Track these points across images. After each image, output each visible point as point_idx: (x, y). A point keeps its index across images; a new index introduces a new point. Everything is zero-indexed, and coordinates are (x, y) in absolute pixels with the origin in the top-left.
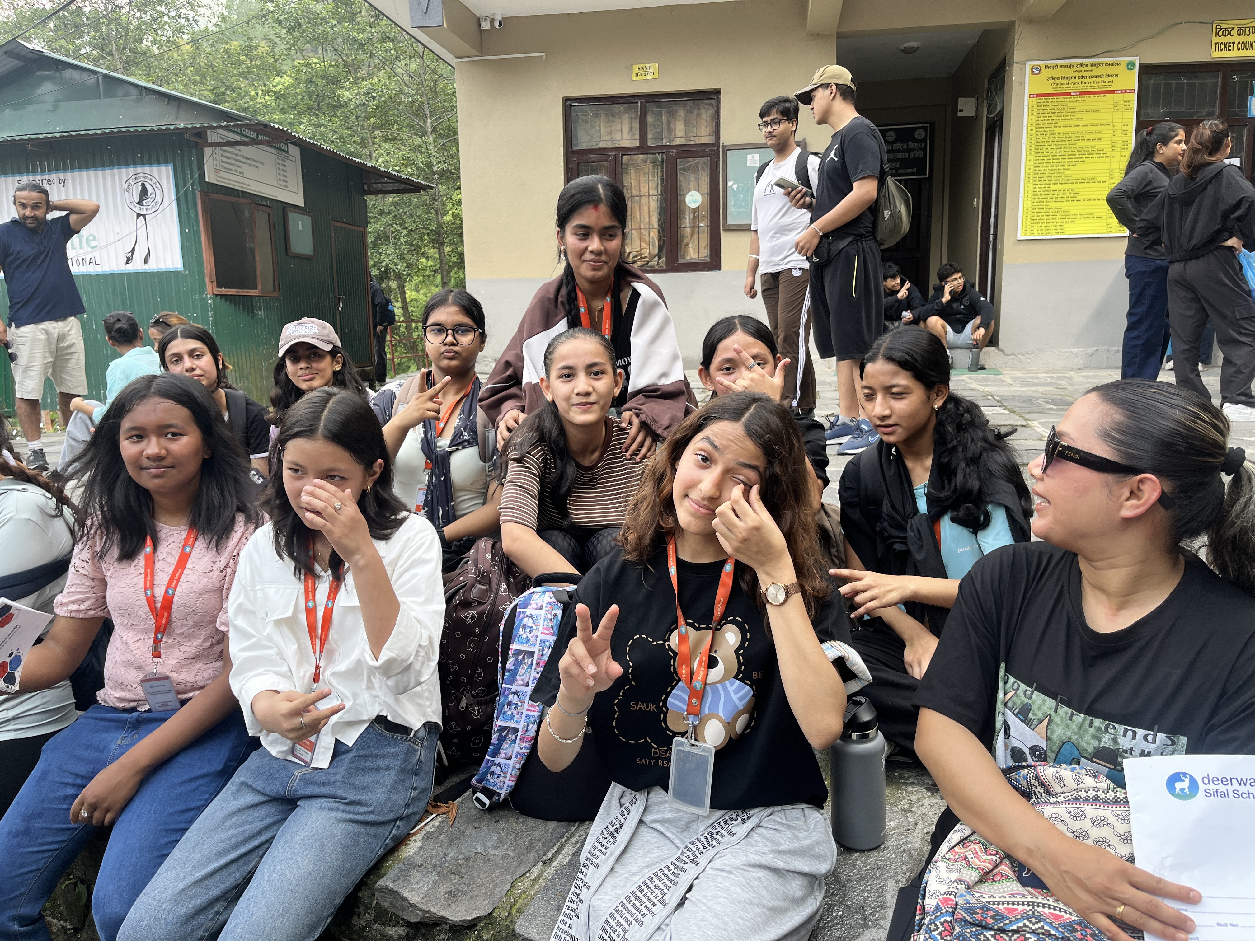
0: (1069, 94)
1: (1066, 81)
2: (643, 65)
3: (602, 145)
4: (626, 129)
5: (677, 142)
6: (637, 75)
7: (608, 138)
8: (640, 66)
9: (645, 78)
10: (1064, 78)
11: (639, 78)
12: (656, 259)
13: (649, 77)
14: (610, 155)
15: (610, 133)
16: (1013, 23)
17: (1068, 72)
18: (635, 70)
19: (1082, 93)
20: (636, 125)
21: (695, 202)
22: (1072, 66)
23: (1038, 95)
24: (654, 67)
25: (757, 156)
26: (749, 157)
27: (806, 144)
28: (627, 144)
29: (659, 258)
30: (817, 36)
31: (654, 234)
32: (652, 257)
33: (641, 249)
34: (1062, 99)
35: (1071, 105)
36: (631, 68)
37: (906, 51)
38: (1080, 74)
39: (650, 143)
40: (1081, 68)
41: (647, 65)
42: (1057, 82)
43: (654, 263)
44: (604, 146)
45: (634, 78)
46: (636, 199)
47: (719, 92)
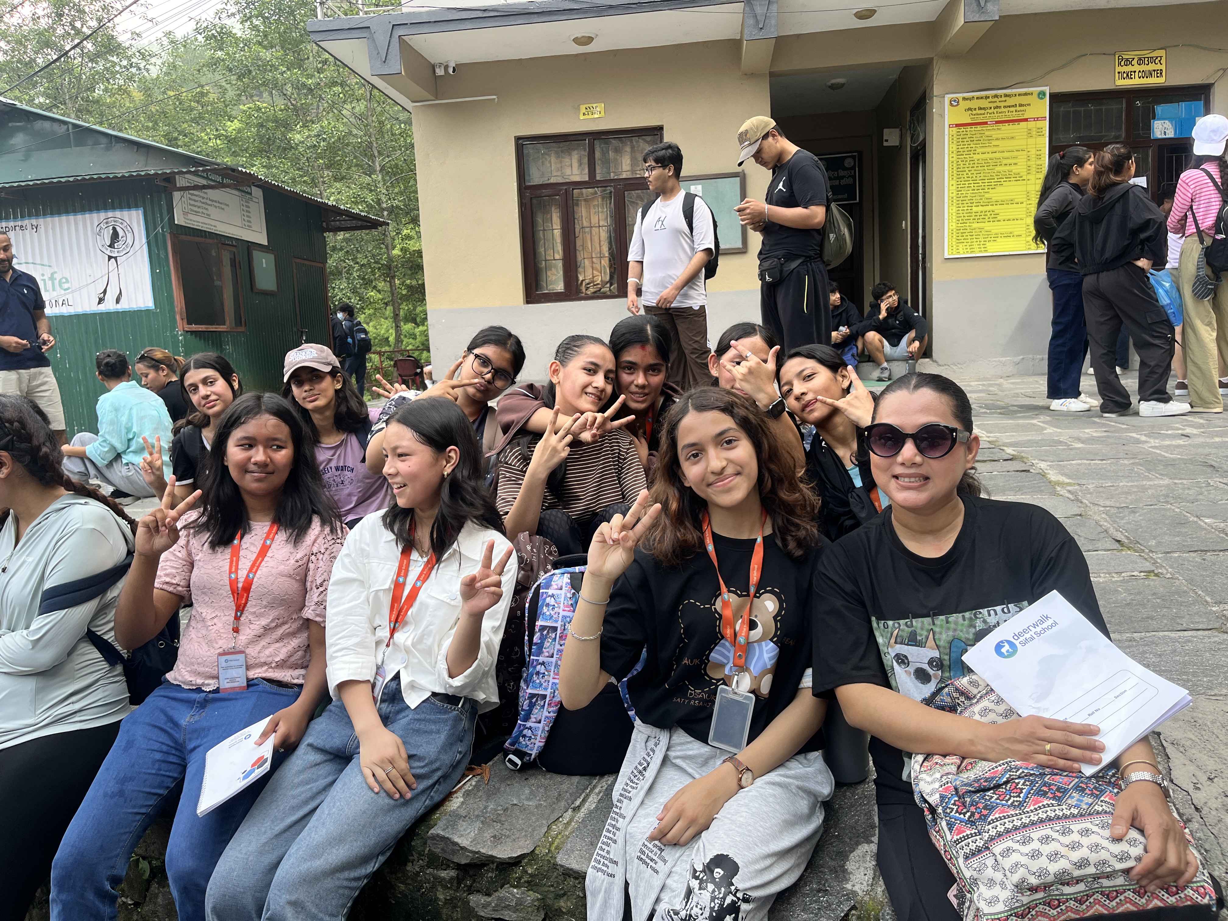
0: (986, 123)
1: (982, 112)
2: (590, 105)
3: (553, 180)
4: (575, 164)
5: (624, 176)
6: (584, 114)
7: (559, 174)
8: (587, 106)
9: (592, 117)
10: (980, 109)
11: (586, 117)
12: (608, 285)
13: (596, 116)
14: (561, 190)
15: (560, 167)
16: (932, 59)
17: (984, 103)
18: (583, 109)
19: (997, 122)
20: (586, 160)
22: (987, 97)
23: (957, 125)
24: (600, 107)
25: (699, 187)
26: (692, 188)
27: (744, 174)
28: (577, 179)
29: (611, 285)
30: (751, 75)
31: (605, 262)
32: (604, 284)
33: (593, 277)
34: (979, 128)
35: (987, 133)
36: (578, 109)
37: (833, 87)
38: (995, 105)
39: (599, 177)
40: (996, 99)
41: (594, 105)
42: (974, 112)
43: (606, 289)
44: (557, 181)
45: (582, 117)
46: (587, 230)
47: (660, 128)
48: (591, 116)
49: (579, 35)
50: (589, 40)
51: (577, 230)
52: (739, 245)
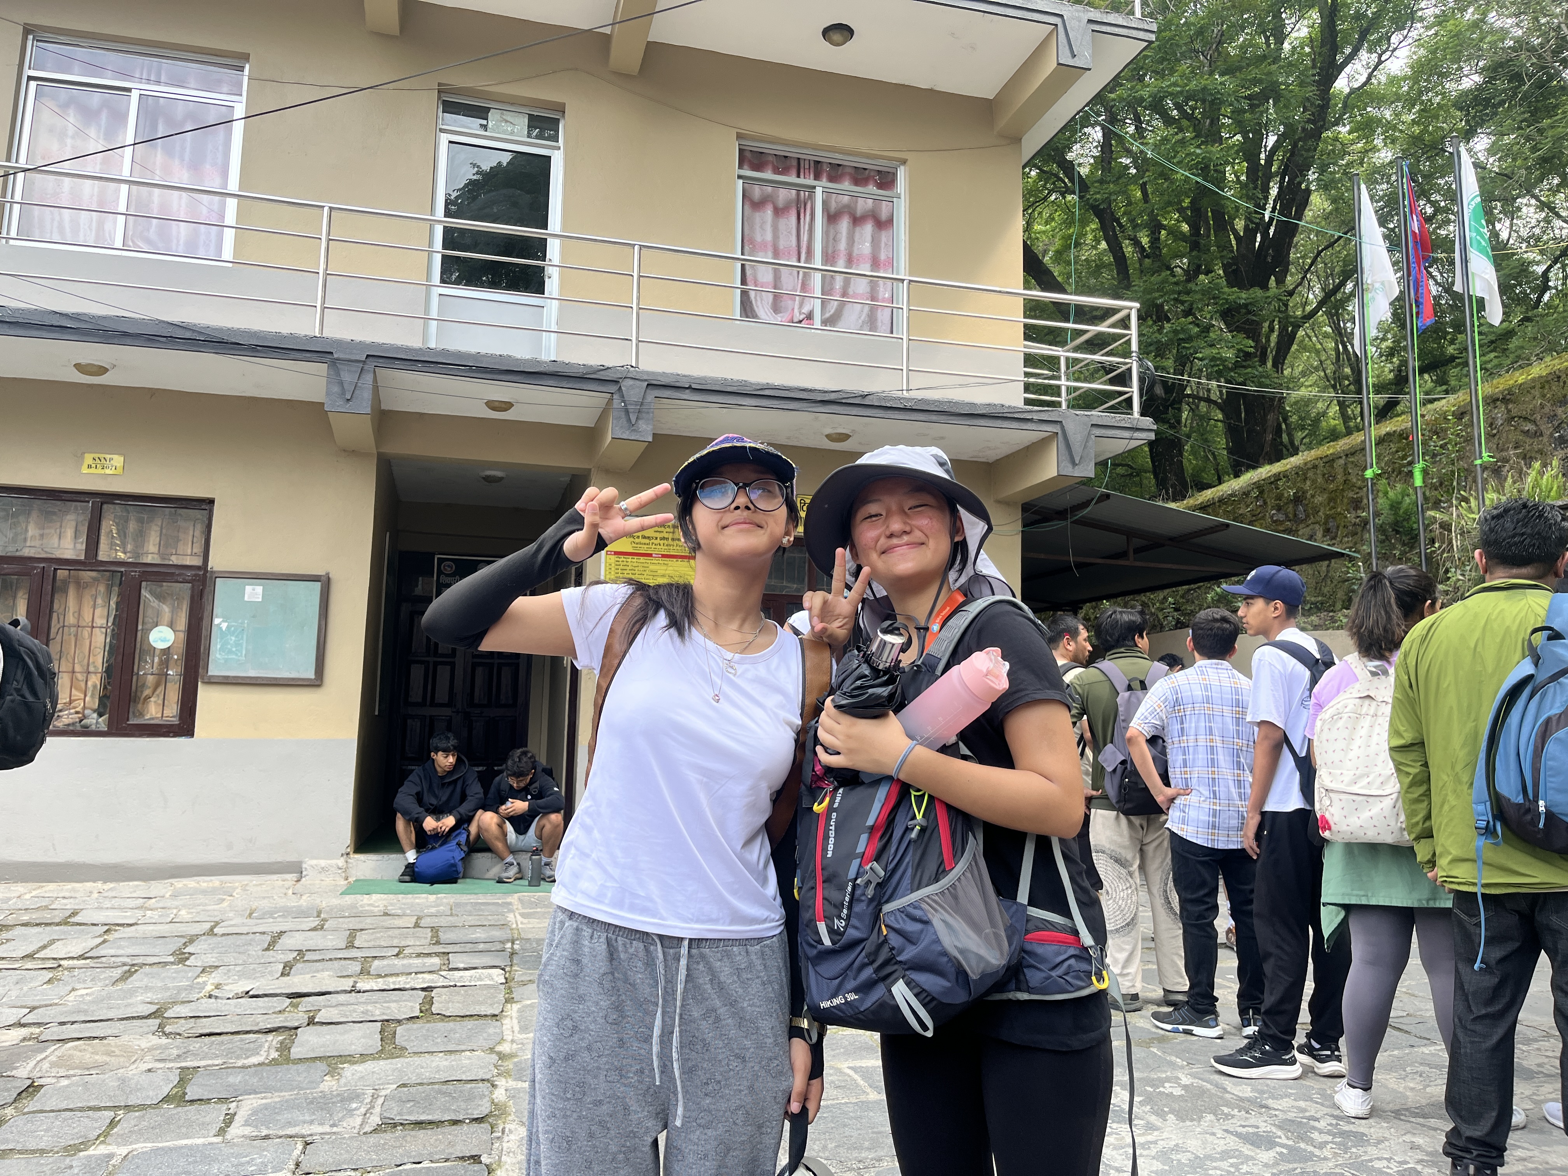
0: (650, 555)
1: (647, 541)
2: (102, 456)
3: (27, 552)
4: (69, 533)
5: (149, 559)
6: (89, 467)
7: (37, 543)
8: (96, 456)
9: (102, 472)
11: (93, 471)
12: (95, 715)
13: (108, 471)
14: (35, 568)
15: (42, 536)
16: (590, 470)
18: (88, 459)
19: (664, 556)
20: (84, 529)
21: (164, 640)
23: (617, 553)
24: (118, 460)
25: (259, 589)
26: (248, 589)
27: (329, 579)
28: (69, 555)
29: (99, 716)
30: (351, 453)
31: (95, 680)
32: (88, 712)
33: (71, 701)
34: (642, 559)
35: (652, 567)
36: (81, 457)
38: (662, 535)
39: (103, 556)
41: (108, 457)
43: (89, 722)
44: (32, 555)
45: (85, 470)
46: (73, 630)
47: (211, 502)
48: (99, 471)
49: (83, 361)
50: (102, 370)
51: (53, 630)
52: (311, 674)
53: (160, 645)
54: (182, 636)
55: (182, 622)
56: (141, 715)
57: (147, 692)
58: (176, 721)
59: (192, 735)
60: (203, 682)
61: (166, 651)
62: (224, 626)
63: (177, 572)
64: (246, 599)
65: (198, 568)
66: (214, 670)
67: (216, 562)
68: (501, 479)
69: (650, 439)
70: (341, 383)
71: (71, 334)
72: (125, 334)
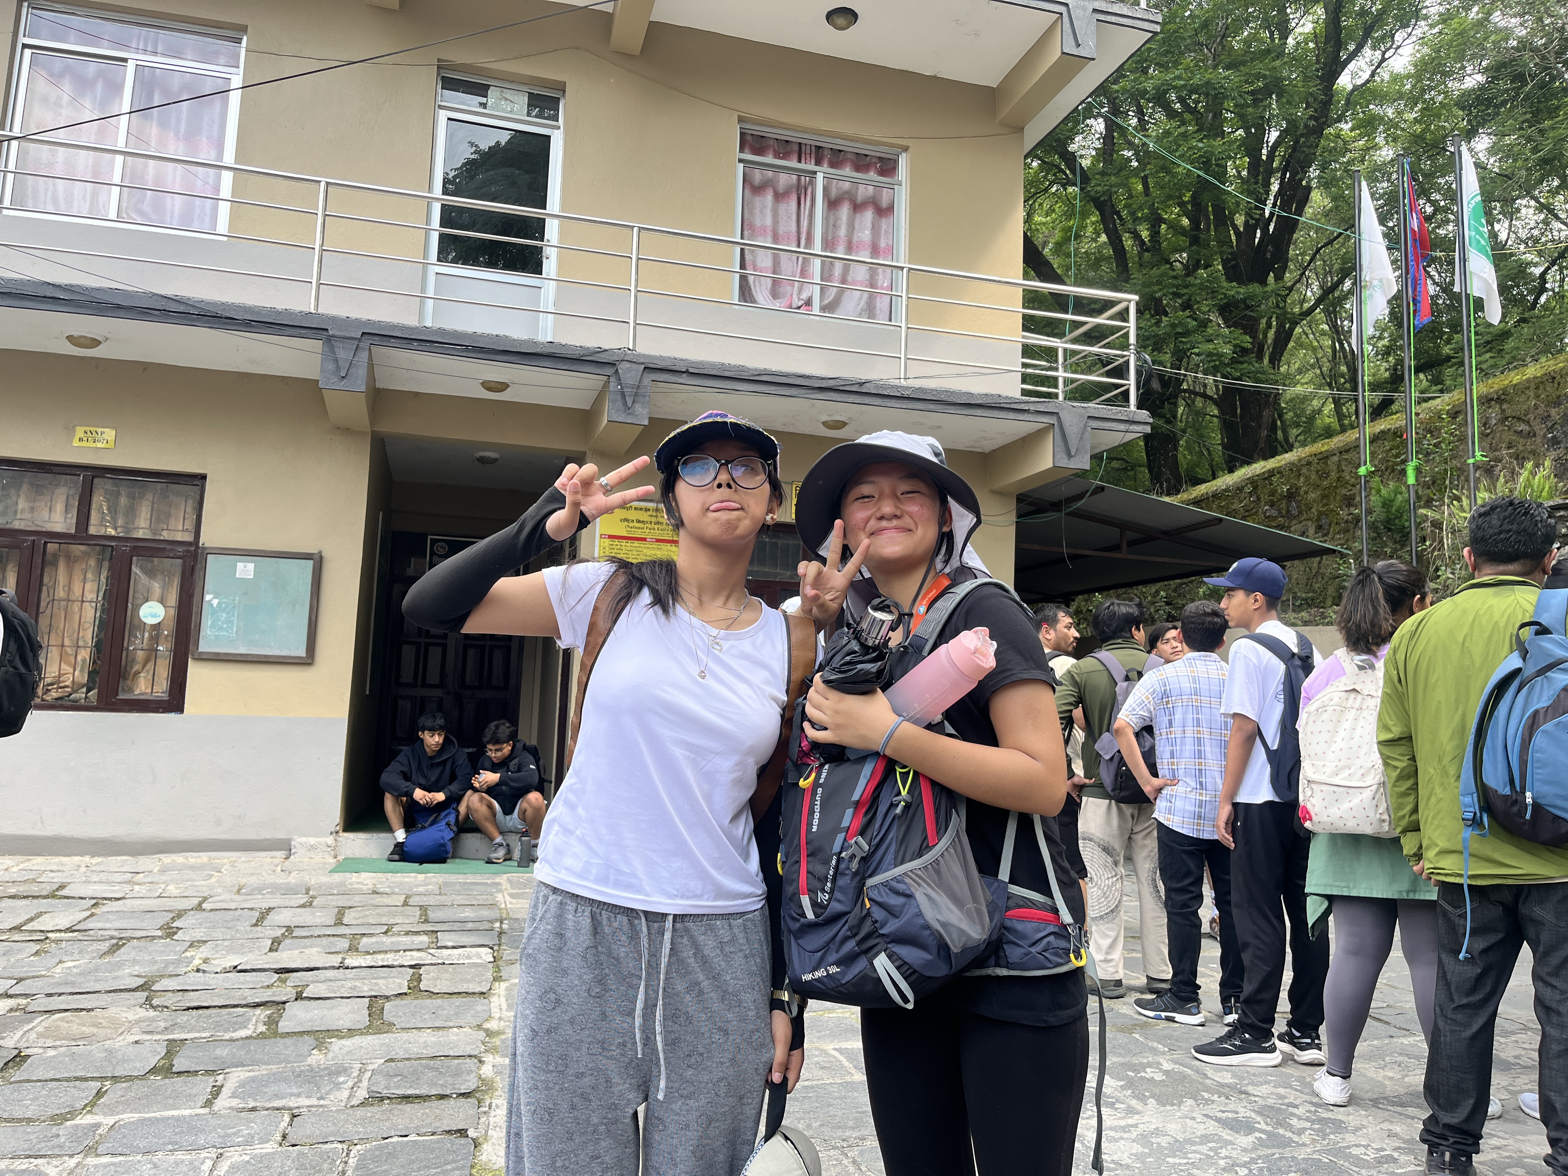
0: (644, 539)
1: (641, 525)
2: (93, 429)
3: (17, 525)
4: (59, 507)
5: (140, 534)
6: (81, 440)
7: (27, 515)
8: (88, 429)
9: (94, 445)
10: (639, 521)
11: (84, 444)
12: (84, 690)
13: (99, 445)
14: (26, 541)
15: (32, 510)
16: (585, 453)
17: (644, 517)
18: (80, 432)
19: (658, 540)
20: (74, 505)
21: (154, 616)
23: (611, 537)
24: (110, 434)
25: (251, 566)
26: (240, 566)
28: (55, 527)
29: (88, 691)
30: (345, 431)
31: (85, 654)
32: (75, 689)
33: (59, 676)
34: (636, 543)
36: (71, 431)
37: (482, 460)
39: (92, 530)
41: (99, 430)
42: (631, 524)
43: (81, 695)
44: (22, 527)
45: (76, 443)
46: (63, 603)
47: (204, 477)
48: (91, 444)
49: (76, 334)
50: (95, 343)
51: (43, 604)
52: (302, 652)
53: (150, 621)
54: (172, 612)
55: (173, 598)
56: (131, 690)
57: (136, 668)
58: (165, 696)
59: (181, 710)
60: (194, 659)
61: (157, 627)
62: (215, 602)
63: (168, 547)
64: (237, 576)
65: (189, 544)
66: (204, 647)
67: (207, 539)
68: (496, 460)
69: (646, 423)
70: (336, 361)
71: (65, 305)
72: (119, 307)
